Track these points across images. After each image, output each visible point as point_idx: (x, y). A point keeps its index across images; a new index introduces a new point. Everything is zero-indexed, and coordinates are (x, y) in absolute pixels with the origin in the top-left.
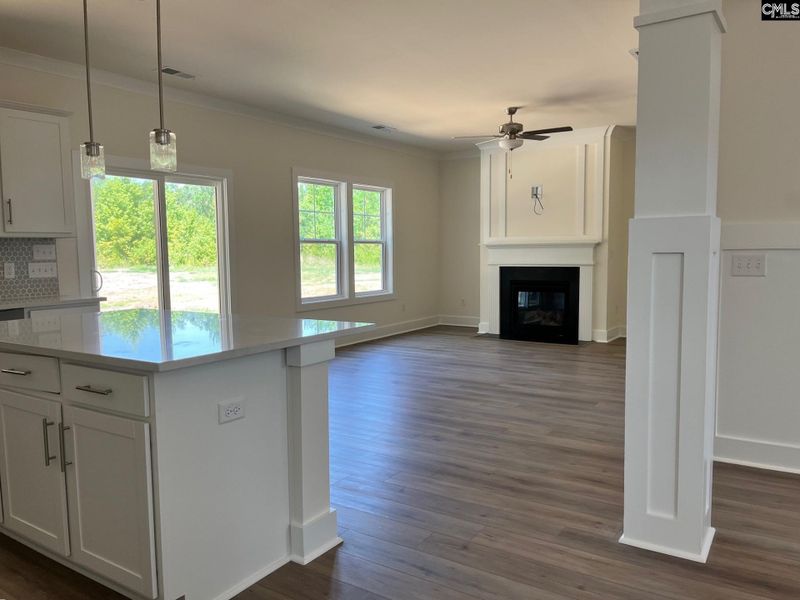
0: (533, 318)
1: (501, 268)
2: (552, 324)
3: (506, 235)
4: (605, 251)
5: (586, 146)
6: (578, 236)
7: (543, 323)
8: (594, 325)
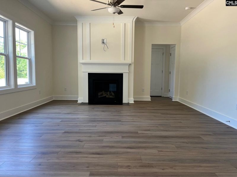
0: (102, 94)
1: (89, 74)
2: (111, 97)
3: (90, 60)
4: (132, 67)
5: (125, 24)
6: (122, 61)
7: (107, 97)
8: (129, 97)
